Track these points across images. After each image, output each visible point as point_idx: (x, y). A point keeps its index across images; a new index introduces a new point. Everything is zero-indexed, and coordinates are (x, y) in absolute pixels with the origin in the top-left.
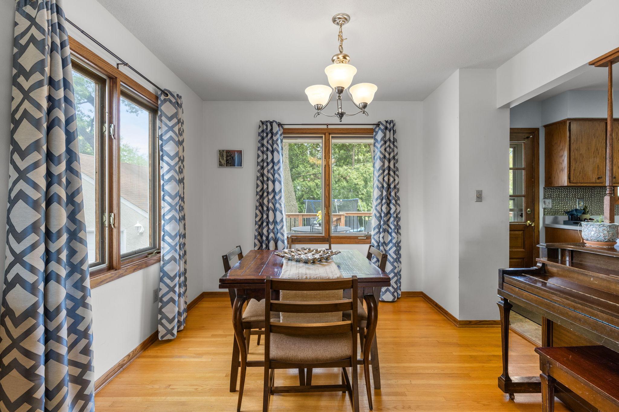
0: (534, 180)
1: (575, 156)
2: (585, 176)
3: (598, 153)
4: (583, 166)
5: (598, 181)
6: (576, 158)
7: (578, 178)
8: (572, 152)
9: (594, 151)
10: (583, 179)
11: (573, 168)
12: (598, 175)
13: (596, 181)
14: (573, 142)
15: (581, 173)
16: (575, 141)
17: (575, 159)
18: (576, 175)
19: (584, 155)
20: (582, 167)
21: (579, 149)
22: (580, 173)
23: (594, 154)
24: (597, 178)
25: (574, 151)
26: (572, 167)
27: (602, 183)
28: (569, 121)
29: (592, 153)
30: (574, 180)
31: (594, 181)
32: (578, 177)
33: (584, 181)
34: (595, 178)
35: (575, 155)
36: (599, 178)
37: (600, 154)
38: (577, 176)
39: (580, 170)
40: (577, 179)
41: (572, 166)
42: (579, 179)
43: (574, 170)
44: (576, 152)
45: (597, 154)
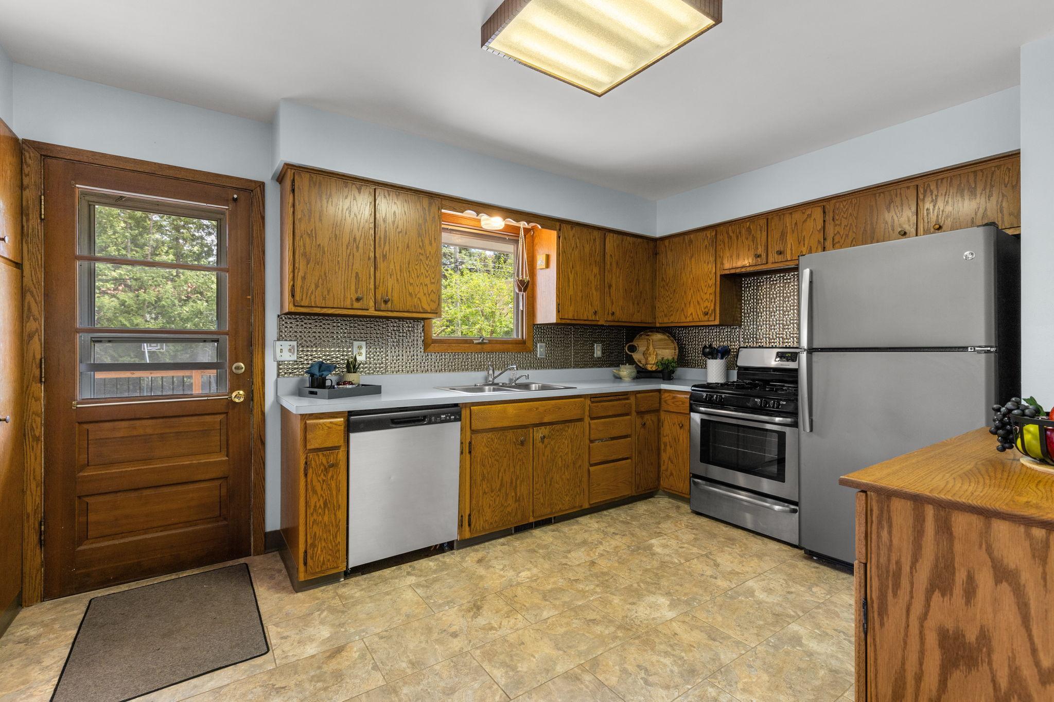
0: (253, 297)
1: (305, 248)
2: (328, 292)
3: (357, 247)
4: (323, 271)
5: (356, 305)
6: (308, 253)
7: (313, 297)
8: (297, 238)
9: (349, 243)
10: (324, 299)
11: (301, 274)
12: (356, 292)
13: (352, 305)
14: (299, 217)
15: (320, 285)
16: (304, 215)
17: (304, 254)
18: (308, 290)
19: (326, 249)
20: (323, 274)
21: (314, 235)
22: (317, 286)
23: (347, 248)
24: (354, 299)
25: (302, 237)
26: (298, 272)
27: (368, 310)
28: (293, 171)
29: (344, 247)
30: (302, 300)
31: (348, 304)
32: (312, 293)
33: (325, 302)
34: (351, 298)
35: (304, 246)
36: (358, 300)
37: (361, 250)
38: (310, 292)
39: (317, 279)
40: (311, 299)
41: (299, 269)
42: (316, 297)
43: (304, 278)
44: (307, 239)
45: (355, 249)
